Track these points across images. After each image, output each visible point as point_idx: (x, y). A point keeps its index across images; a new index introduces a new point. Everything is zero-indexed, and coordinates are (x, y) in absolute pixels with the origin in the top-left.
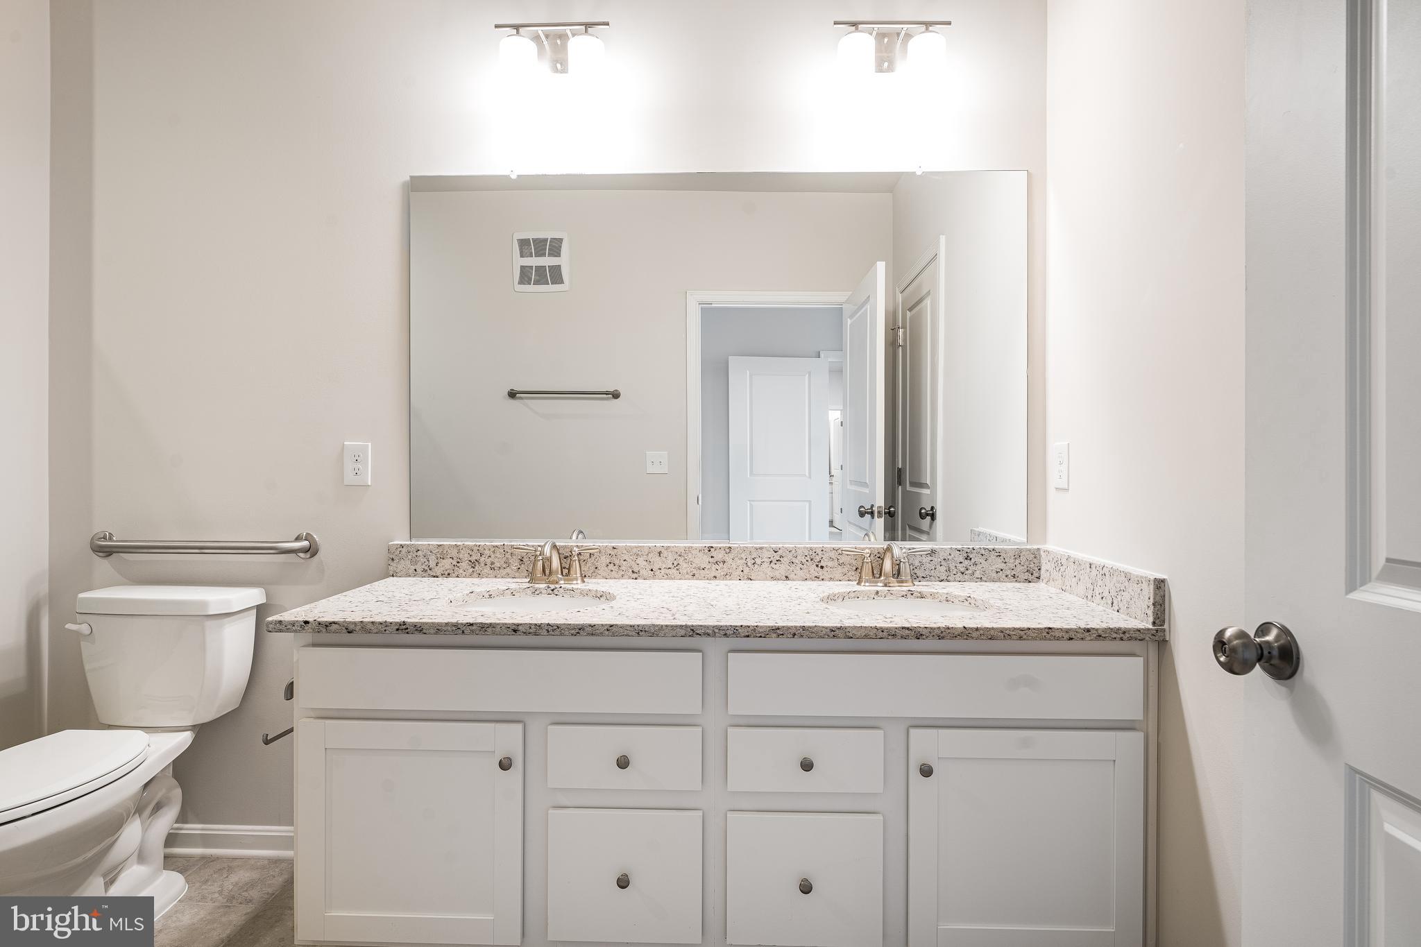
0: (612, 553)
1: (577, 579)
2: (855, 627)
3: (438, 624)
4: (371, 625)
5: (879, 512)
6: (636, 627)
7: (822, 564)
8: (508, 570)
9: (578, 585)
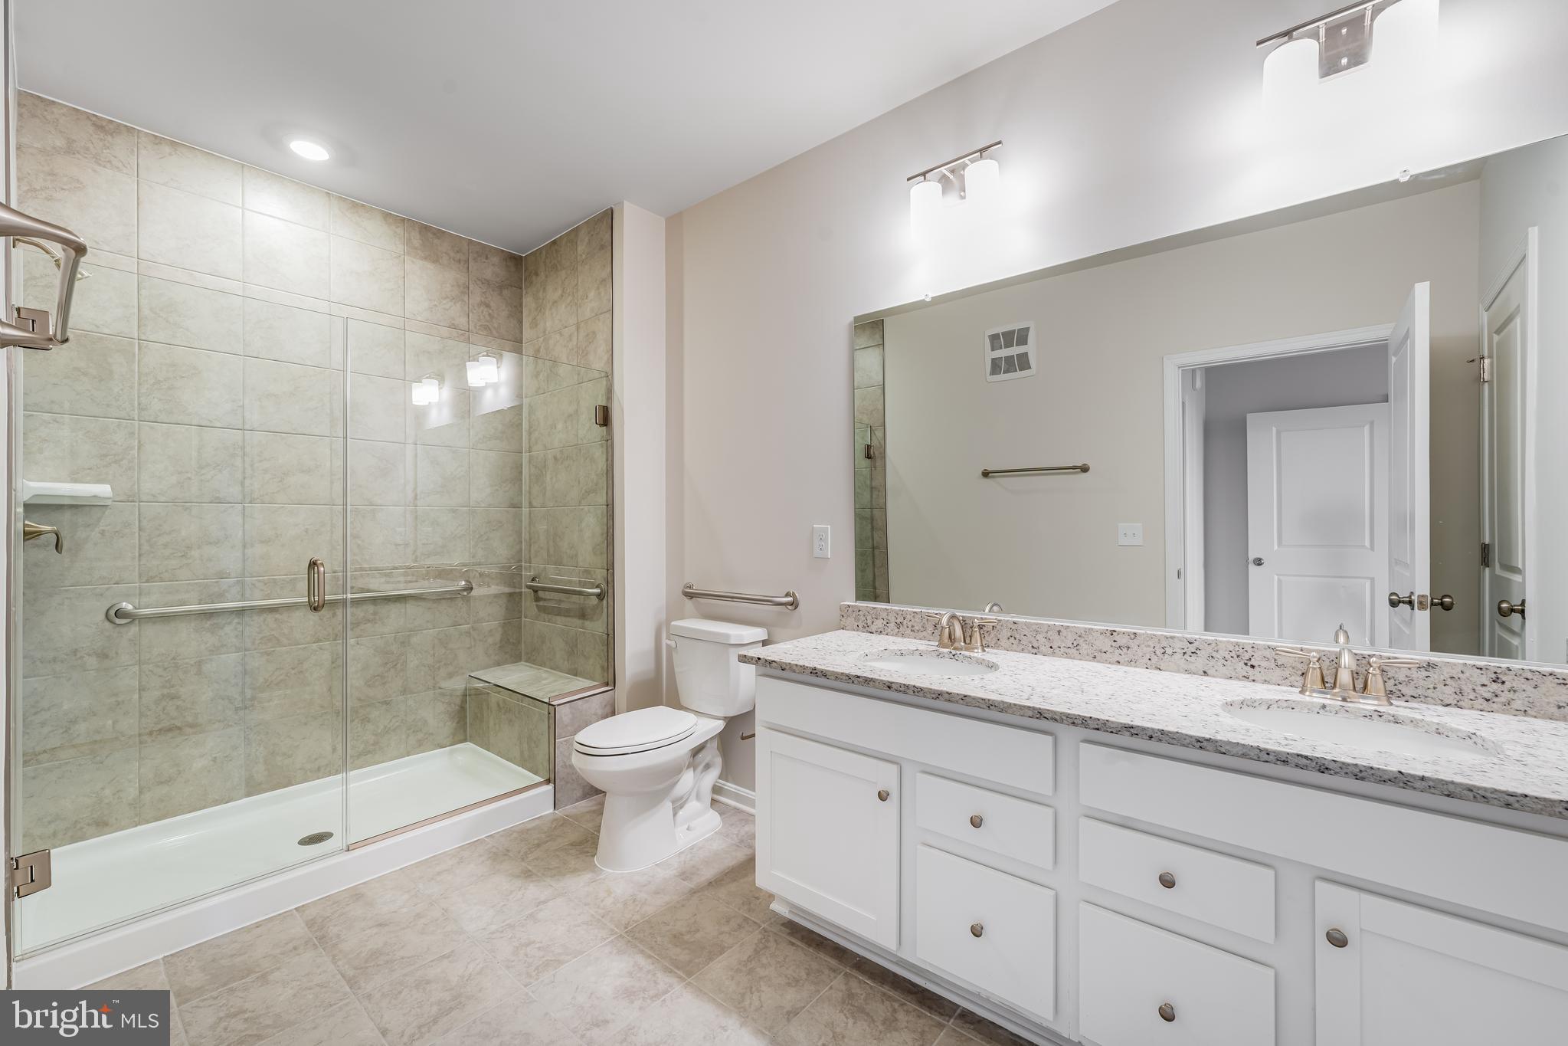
0: (1013, 628)
1: (977, 648)
2: (1229, 743)
3: (837, 673)
4: (795, 666)
5: (1420, 603)
6: (987, 701)
7: (1253, 662)
8: (924, 633)
9: (978, 654)
